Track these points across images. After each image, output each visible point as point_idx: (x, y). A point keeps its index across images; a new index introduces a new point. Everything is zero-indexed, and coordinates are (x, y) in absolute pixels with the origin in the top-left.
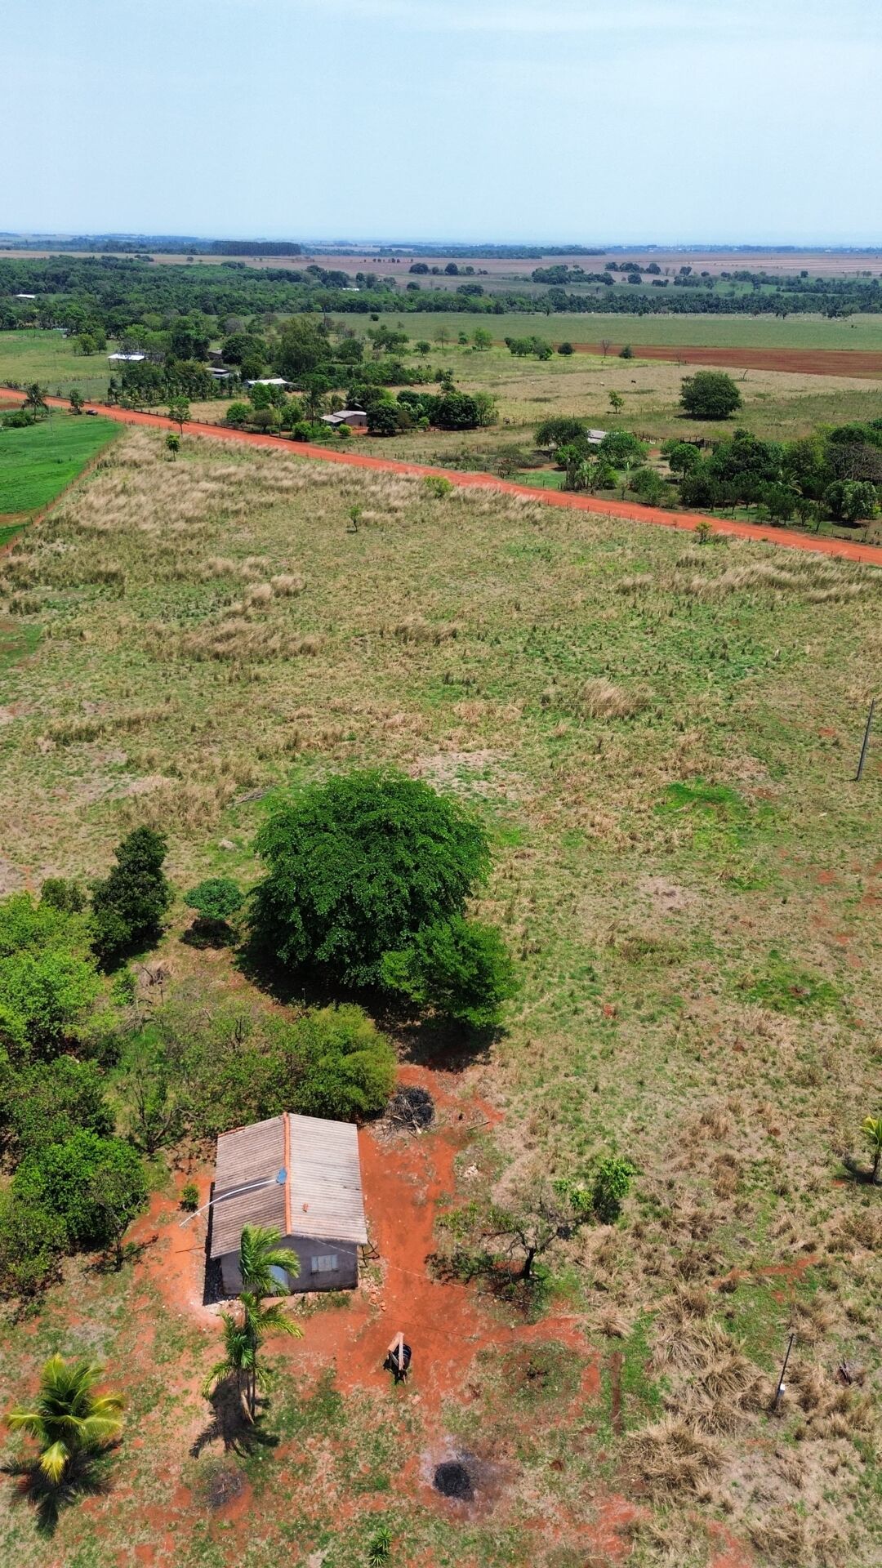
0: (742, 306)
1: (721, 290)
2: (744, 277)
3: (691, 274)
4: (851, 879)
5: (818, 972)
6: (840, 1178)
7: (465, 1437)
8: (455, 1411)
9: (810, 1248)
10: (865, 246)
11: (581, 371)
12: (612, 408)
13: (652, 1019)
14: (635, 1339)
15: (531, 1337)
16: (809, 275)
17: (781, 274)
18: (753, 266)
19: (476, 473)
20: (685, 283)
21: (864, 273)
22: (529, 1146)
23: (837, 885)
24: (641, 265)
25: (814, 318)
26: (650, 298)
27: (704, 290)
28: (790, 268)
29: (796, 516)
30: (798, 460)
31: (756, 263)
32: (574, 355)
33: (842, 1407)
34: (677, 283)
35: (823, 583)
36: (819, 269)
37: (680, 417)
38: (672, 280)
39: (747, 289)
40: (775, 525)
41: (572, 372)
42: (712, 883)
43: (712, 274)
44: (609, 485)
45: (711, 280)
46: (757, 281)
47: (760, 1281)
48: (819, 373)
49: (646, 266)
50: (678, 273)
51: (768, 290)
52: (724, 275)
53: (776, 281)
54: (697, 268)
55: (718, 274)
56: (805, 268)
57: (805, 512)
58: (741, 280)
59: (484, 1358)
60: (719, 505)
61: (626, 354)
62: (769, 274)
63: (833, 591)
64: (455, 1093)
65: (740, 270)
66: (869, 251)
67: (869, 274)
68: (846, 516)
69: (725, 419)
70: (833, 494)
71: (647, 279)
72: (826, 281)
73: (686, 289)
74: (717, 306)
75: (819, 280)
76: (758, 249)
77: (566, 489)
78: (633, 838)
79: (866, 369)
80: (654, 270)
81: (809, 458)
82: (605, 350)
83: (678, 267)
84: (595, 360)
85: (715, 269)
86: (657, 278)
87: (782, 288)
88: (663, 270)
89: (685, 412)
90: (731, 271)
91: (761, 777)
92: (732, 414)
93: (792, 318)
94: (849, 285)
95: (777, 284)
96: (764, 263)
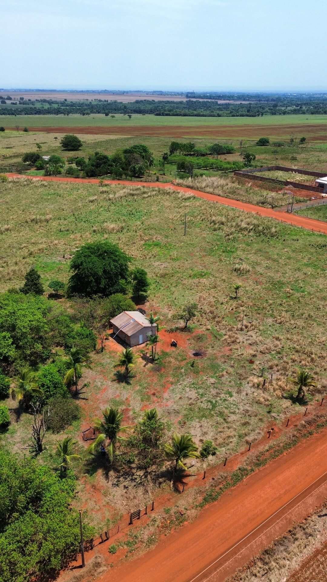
0: (49, 112)
1: (38, 106)
2: (45, 101)
3: (24, 100)
4: (198, 254)
5: (203, 271)
6: (230, 299)
7: (194, 349)
8: (190, 347)
9: (232, 310)
10: (81, 90)
11: (13, 137)
12: (38, 149)
13: (177, 286)
14: (212, 329)
15: (194, 334)
16: (68, 100)
17: (58, 100)
18: (47, 97)
19: (9, 173)
20: (24, 104)
21: (86, 100)
22: (170, 310)
23: (196, 256)
24: (3, 97)
25: (77, 116)
26: (13, 109)
27: (31, 106)
28: (60, 98)
29: (124, 177)
30: (116, 160)
31: (47, 96)
32: (5, 131)
33: (252, 325)
34: (20, 103)
35: (144, 193)
36: (71, 98)
37: (63, 150)
38: (18, 102)
39: (47, 106)
40: (119, 180)
41: (11, 137)
42: (169, 261)
43: (32, 100)
44: (60, 173)
45: (33, 102)
46: (50, 102)
47: (228, 316)
48: (96, 134)
49: (6, 97)
50: (19, 99)
51: (55, 106)
52: (36, 100)
53: (56, 102)
54: (26, 98)
55: (35, 100)
56: (65, 98)
57: (126, 175)
58: (43, 102)
59: (188, 340)
60: (99, 176)
61: (26, 130)
62: (53, 100)
63: (149, 194)
64: (146, 307)
65: (42, 99)
66: (82, 91)
67: (87, 100)
68: (137, 175)
69: (79, 150)
70: (132, 169)
71: (8, 102)
72: (74, 102)
73: (25, 106)
74: (40, 112)
75: (71, 102)
76: (43, 91)
77: (46, 175)
78: (145, 256)
79: (109, 132)
80: (10, 99)
81: (120, 159)
82: (17, 129)
83: (19, 97)
84: (15, 133)
85: (33, 98)
86: (12, 101)
87: (60, 105)
88: (13, 99)
89: (65, 149)
90: (39, 99)
91: (163, 238)
92: (80, 148)
93: (71, 116)
94: (82, 104)
95: (57, 103)
96: (50, 96)
